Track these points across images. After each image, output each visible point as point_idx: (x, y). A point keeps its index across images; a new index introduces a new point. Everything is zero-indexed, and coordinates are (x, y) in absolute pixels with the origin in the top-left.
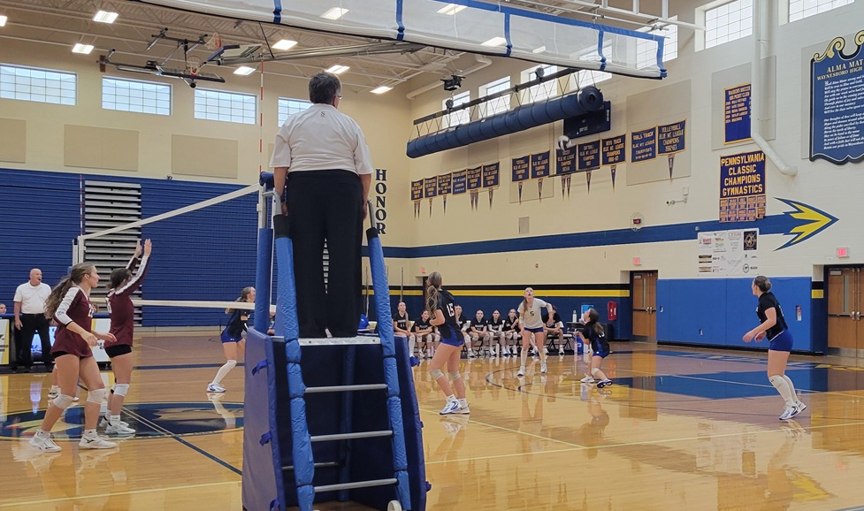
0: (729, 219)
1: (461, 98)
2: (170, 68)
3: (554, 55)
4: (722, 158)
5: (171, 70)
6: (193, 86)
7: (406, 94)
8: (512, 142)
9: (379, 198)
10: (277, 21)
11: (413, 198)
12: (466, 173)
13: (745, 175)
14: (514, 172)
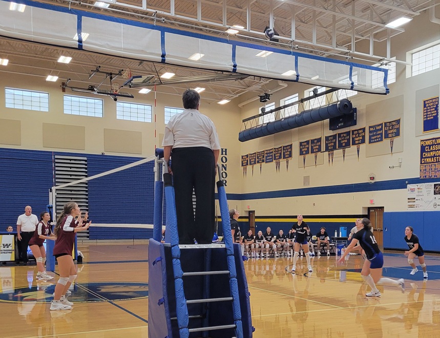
0: (425, 177)
1: (270, 106)
2: (102, 89)
3: (324, 81)
4: (421, 141)
5: (103, 90)
6: (116, 100)
7: (238, 104)
8: (300, 132)
9: (223, 165)
10: (163, 61)
11: (242, 165)
12: (273, 150)
13: (435, 151)
14: (301, 150)
